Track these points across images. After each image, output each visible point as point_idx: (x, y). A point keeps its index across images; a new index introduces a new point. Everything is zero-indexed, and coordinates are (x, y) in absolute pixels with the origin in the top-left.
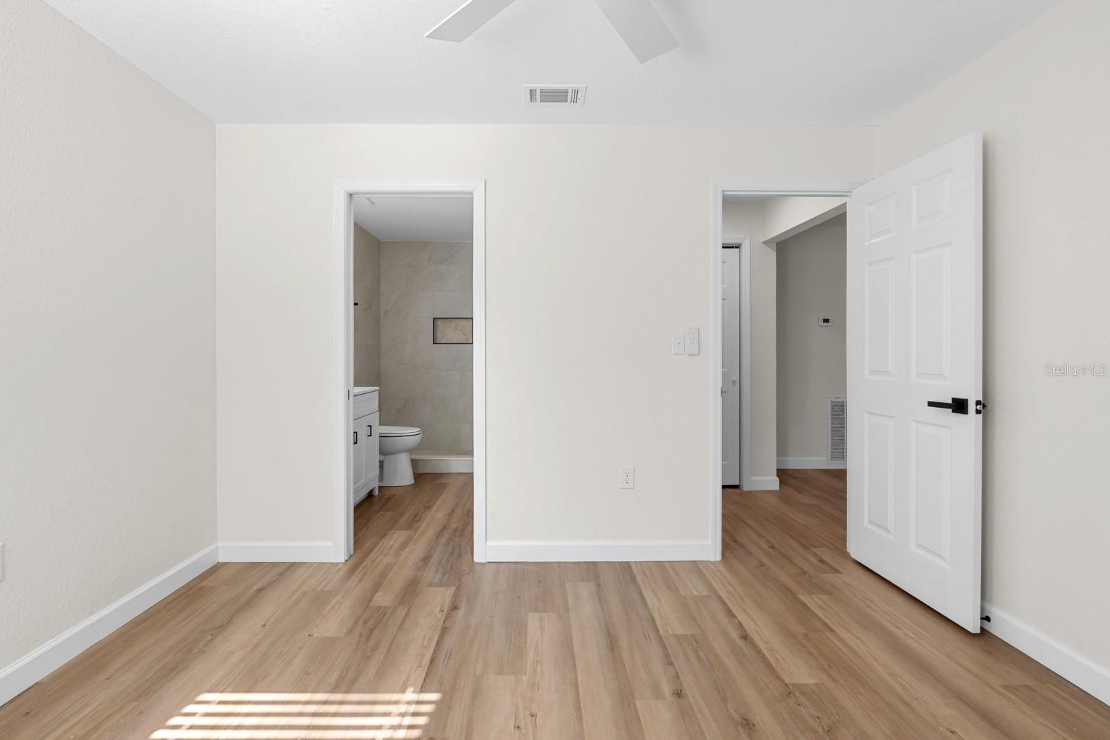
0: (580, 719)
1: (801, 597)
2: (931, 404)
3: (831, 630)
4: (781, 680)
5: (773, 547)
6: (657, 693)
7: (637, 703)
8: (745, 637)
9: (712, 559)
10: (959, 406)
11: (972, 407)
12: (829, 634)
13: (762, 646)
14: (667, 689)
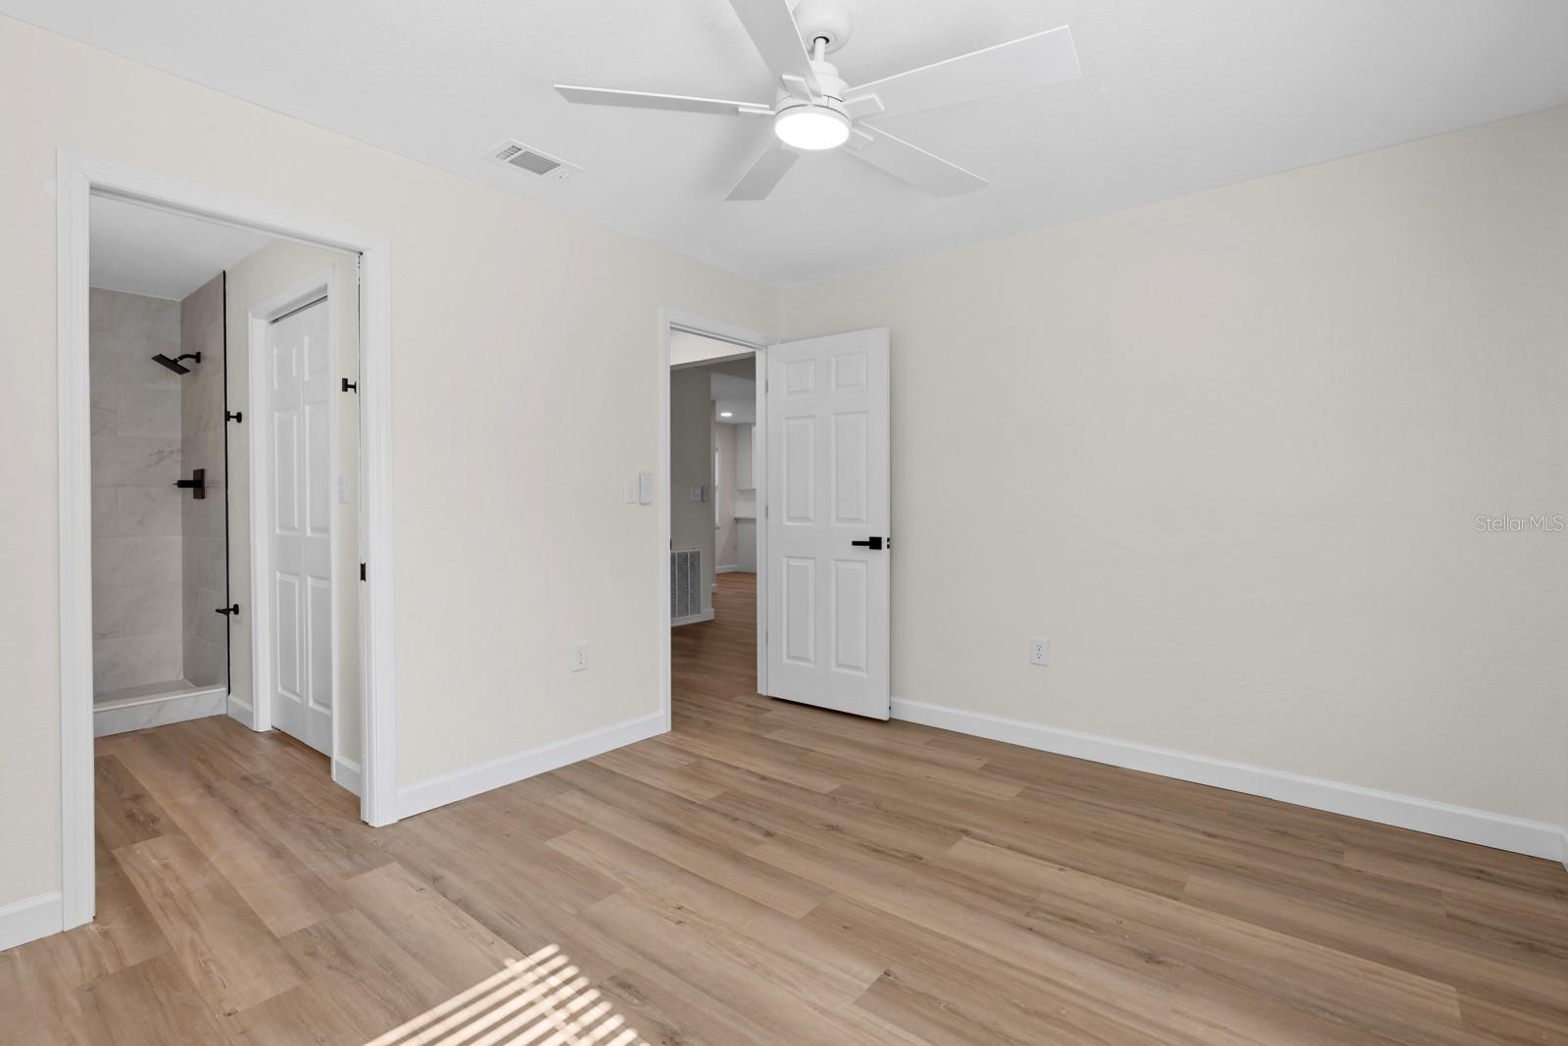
0: (721, 887)
1: (766, 736)
2: (855, 543)
3: (812, 751)
4: (820, 794)
5: (699, 707)
6: (757, 843)
7: (748, 854)
8: (763, 778)
9: (664, 732)
10: (875, 543)
11: (884, 544)
12: (812, 753)
13: (779, 778)
14: (759, 837)
